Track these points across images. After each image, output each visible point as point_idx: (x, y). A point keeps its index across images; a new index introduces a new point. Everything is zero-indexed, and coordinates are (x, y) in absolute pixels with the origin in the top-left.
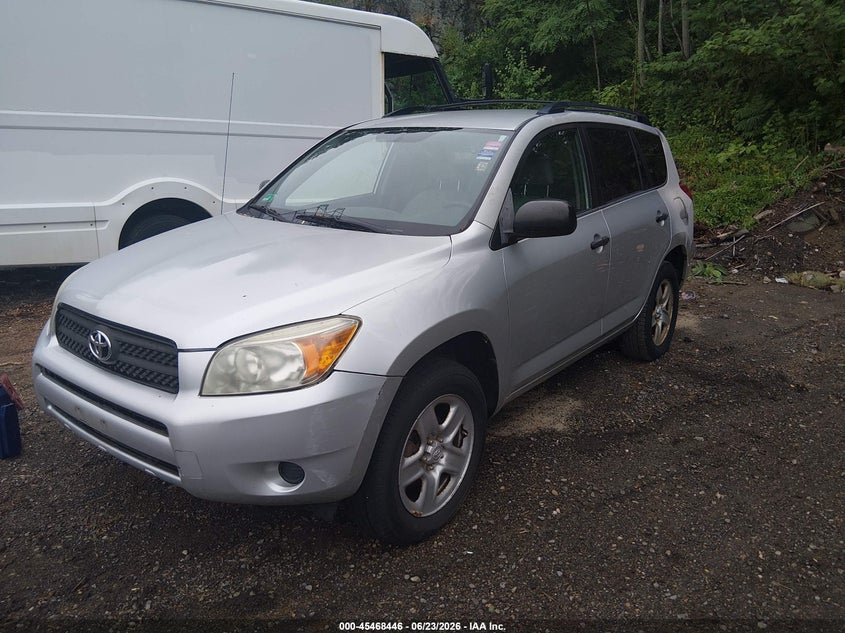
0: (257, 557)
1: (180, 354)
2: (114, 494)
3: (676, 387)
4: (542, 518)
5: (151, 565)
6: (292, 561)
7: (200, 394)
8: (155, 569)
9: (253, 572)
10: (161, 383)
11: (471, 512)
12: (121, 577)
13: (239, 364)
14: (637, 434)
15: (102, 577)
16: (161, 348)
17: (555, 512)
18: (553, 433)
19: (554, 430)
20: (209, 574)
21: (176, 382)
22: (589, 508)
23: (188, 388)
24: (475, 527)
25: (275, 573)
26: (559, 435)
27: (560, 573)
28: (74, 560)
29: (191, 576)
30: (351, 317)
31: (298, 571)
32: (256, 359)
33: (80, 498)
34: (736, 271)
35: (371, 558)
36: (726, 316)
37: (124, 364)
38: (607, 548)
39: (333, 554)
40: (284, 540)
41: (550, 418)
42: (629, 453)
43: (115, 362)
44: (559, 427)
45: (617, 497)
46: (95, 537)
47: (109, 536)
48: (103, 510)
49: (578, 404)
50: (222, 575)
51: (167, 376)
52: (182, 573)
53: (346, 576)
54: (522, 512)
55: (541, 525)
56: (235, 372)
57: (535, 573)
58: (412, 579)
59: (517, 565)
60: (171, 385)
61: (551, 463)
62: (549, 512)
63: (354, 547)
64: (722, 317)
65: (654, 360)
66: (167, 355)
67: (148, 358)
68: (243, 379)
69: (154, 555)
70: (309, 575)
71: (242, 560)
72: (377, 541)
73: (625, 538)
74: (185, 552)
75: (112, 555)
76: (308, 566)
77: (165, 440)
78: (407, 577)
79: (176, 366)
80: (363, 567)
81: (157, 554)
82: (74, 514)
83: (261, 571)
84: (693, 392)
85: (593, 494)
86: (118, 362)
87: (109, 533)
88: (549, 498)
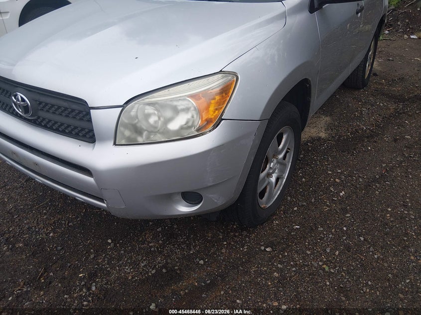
0: (160, 242)
1: (91, 110)
2: (51, 201)
3: (382, 105)
4: (336, 199)
5: (88, 252)
6: (184, 243)
7: (115, 144)
8: (92, 256)
9: (160, 253)
10: (78, 134)
11: (289, 198)
12: (69, 265)
13: (140, 116)
14: (372, 136)
15: (55, 266)
16: (74, 106)
17: (341, 194)
18: (319, 139)
19: (320, 138)
20: (131, 258)
21: (91, 134)
22: (361, 190)
23: (104, 139)
24: (296, 209)
25: (176, 252)
26: (325, 140)
27: (362, 239)
28: (34, 254)
29: (119, 260)
30: (229, 73)
31: (190, 249)
32: (156, 112)
33: (28, 205)
34: (387, 32)
35: (235, 236)
36: (391, 59)
37: (44, 119)
38: (384, 217)
39: (210, 235)
40: (176, 227)
41: (315, 130)
42: (371, 150)
43: (35, 118)
44: (323, 135)
45: (375, 180)
46: (44, 235)
47: (54, 233)
48: (45, 214)
49: (328, 119)
50: (140, 258)
51: (83, 129)
52: (112, 259)
53: (224, 251)
54: (321, 195)
55: (336, 204)
56: (137, 123)
57: (345, 240)
58: (267, 249)
59: (332, 234)
60: (88, 136)
61: (328, 161)
62: (338, 194)
63: (222, 229)
64: (389, 60)
65: (363, 88)
66: (80, 112)
67: (64, 114)
68: (145, 128)
69: (88, 245)
70: (198, 251)
71: (151, 245)
72: (236, 224)
73: (393, 210)
74: (110, 241)
75: (59, 248)
76: (195, 246)
77: (91, 180)
78: (263, 248)
79: (90, 120)
80: (232, 243)
81: (90, 244)
82: (27, 218)
83: (166, 252)
84: (392, 107)
85: (361, 180)
86: (39, 117)
87: (54, 231)
88: (334, 184)
